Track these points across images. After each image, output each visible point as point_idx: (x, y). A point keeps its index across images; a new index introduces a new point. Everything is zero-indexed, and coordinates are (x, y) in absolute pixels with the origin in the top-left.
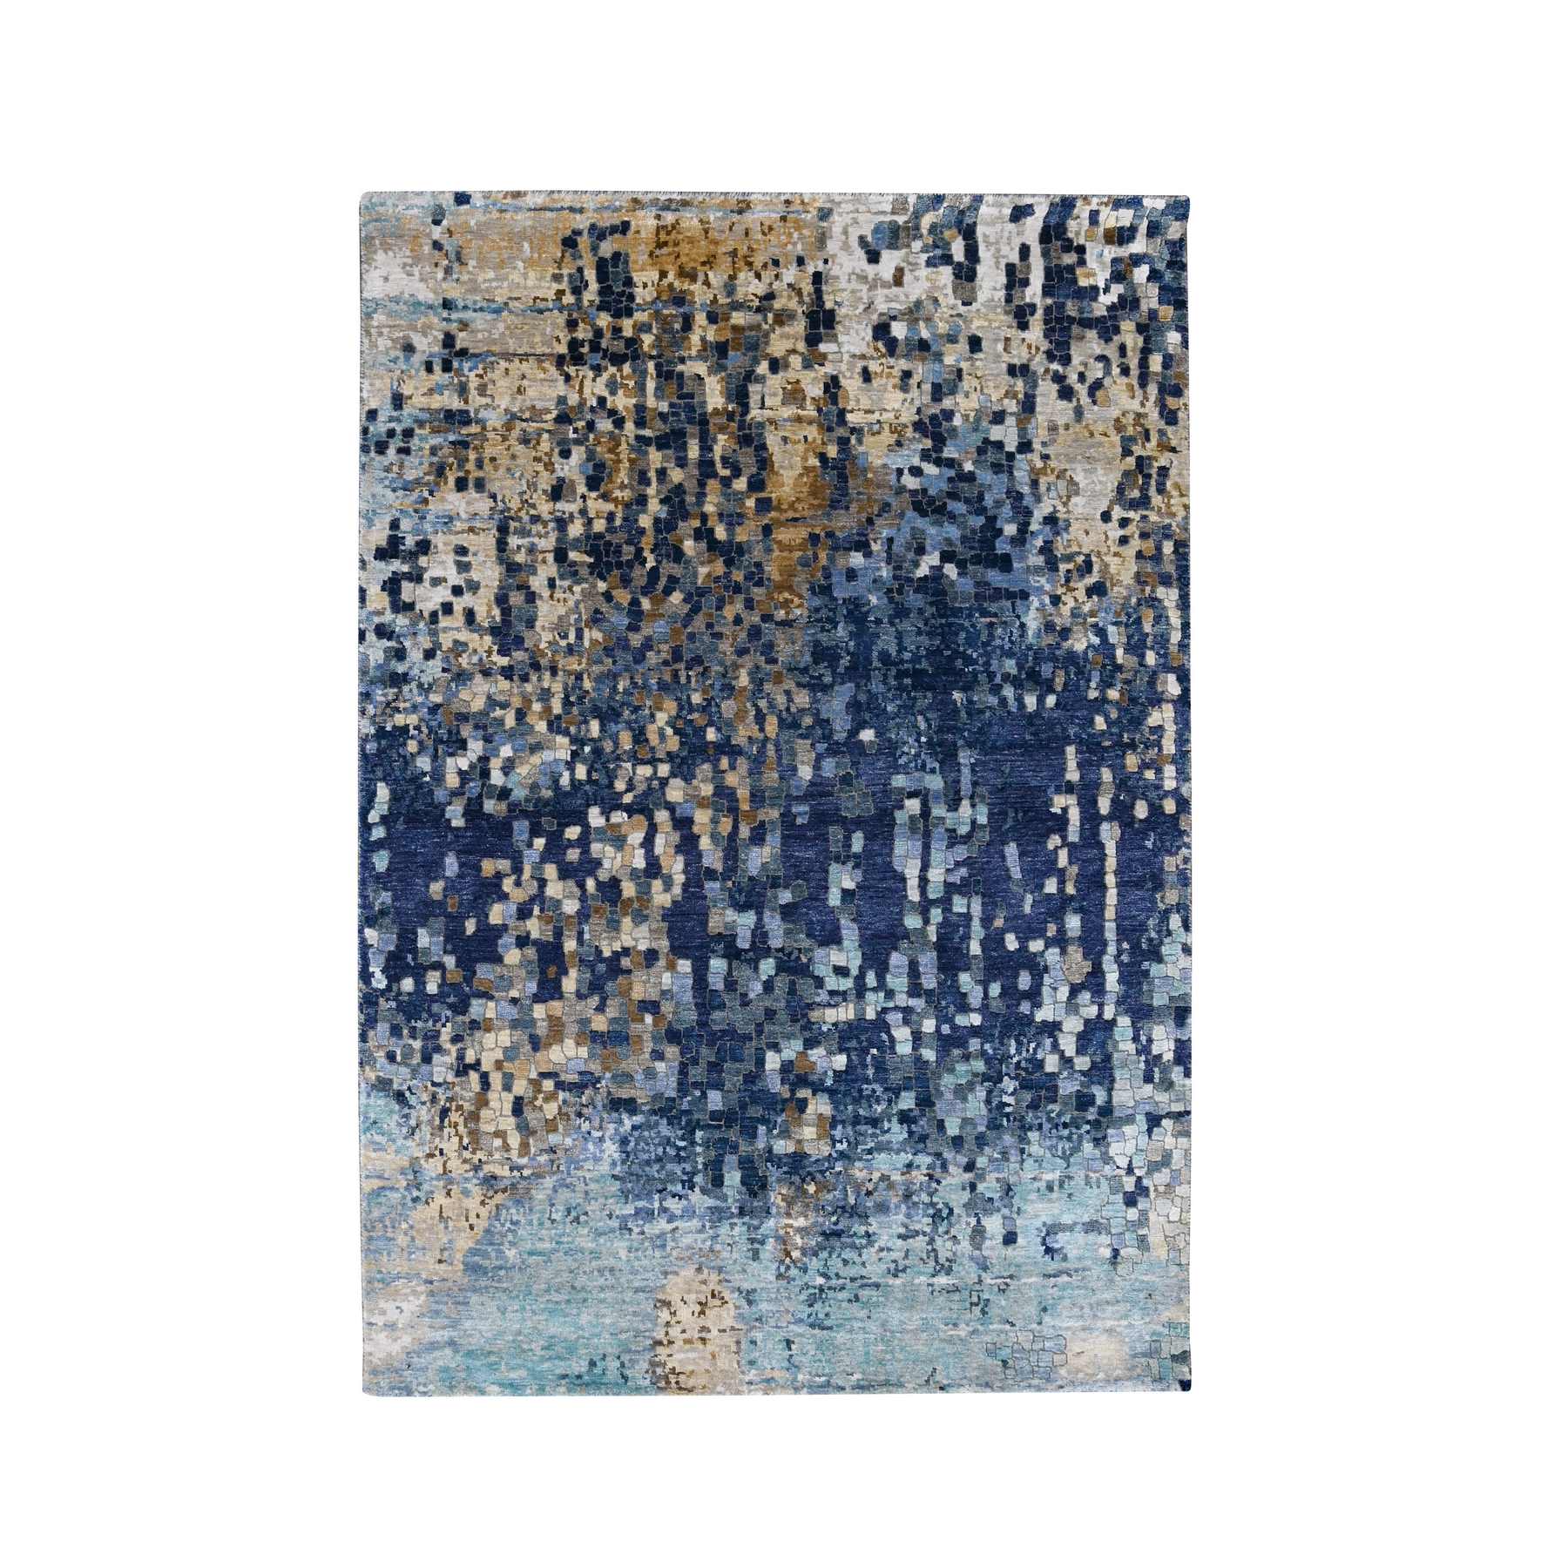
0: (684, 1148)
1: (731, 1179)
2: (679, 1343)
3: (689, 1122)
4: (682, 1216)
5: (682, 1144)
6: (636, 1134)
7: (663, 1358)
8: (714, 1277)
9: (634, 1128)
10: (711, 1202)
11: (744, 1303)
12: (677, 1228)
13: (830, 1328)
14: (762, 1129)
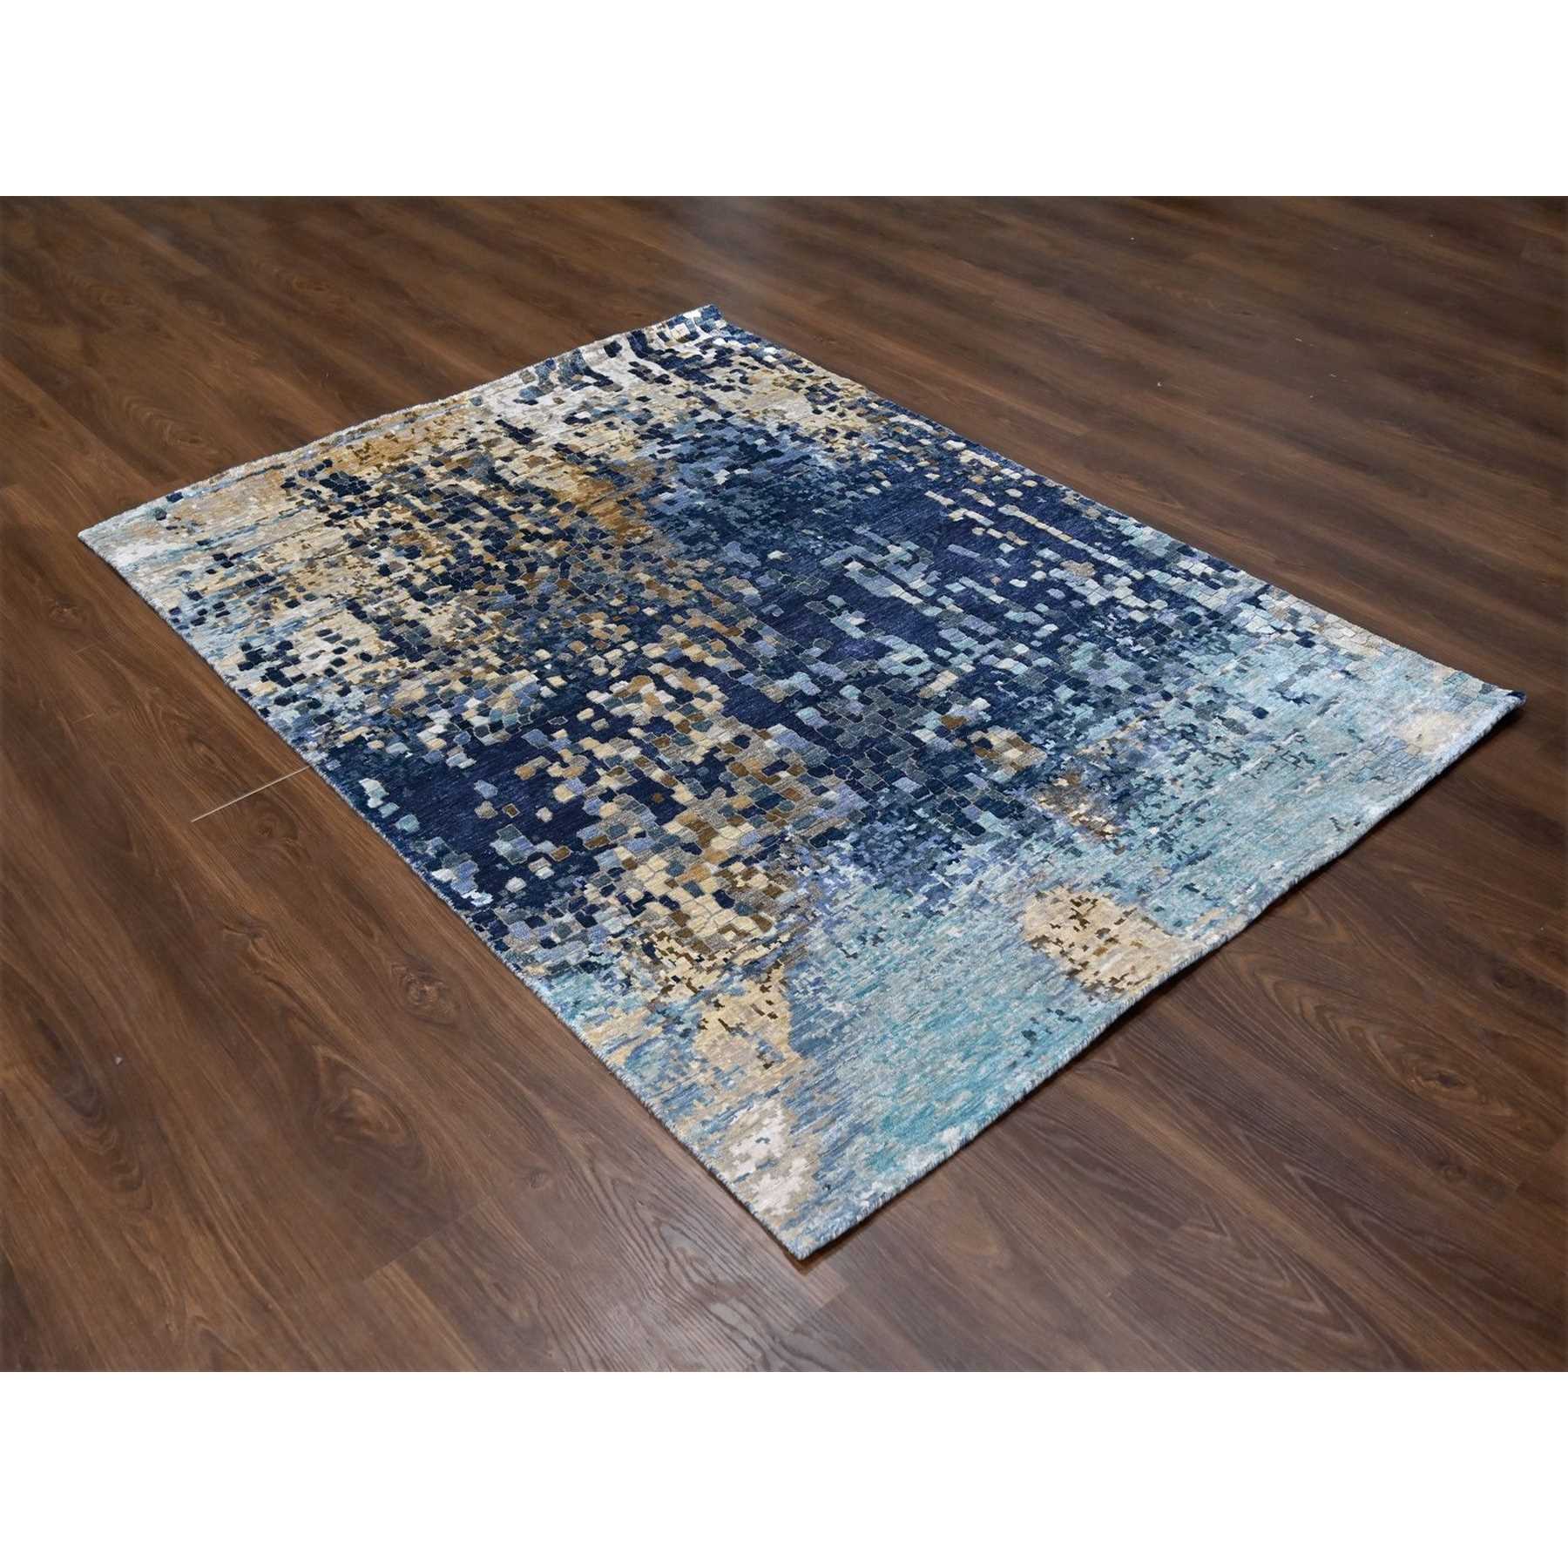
0: (918, 828)
1: (986, 820)
2: (1093, 960)
3: (900, 811)
4: (976, 872)
5: (914, 826)
6: (862, 846)
7: (1093, 980)
8: (1060, 892)
9: (854, 844)
10: (989, 845)
11: (1110, 889)
12: (981, 882)
13: (1209, 853)
14: (970, 776)
